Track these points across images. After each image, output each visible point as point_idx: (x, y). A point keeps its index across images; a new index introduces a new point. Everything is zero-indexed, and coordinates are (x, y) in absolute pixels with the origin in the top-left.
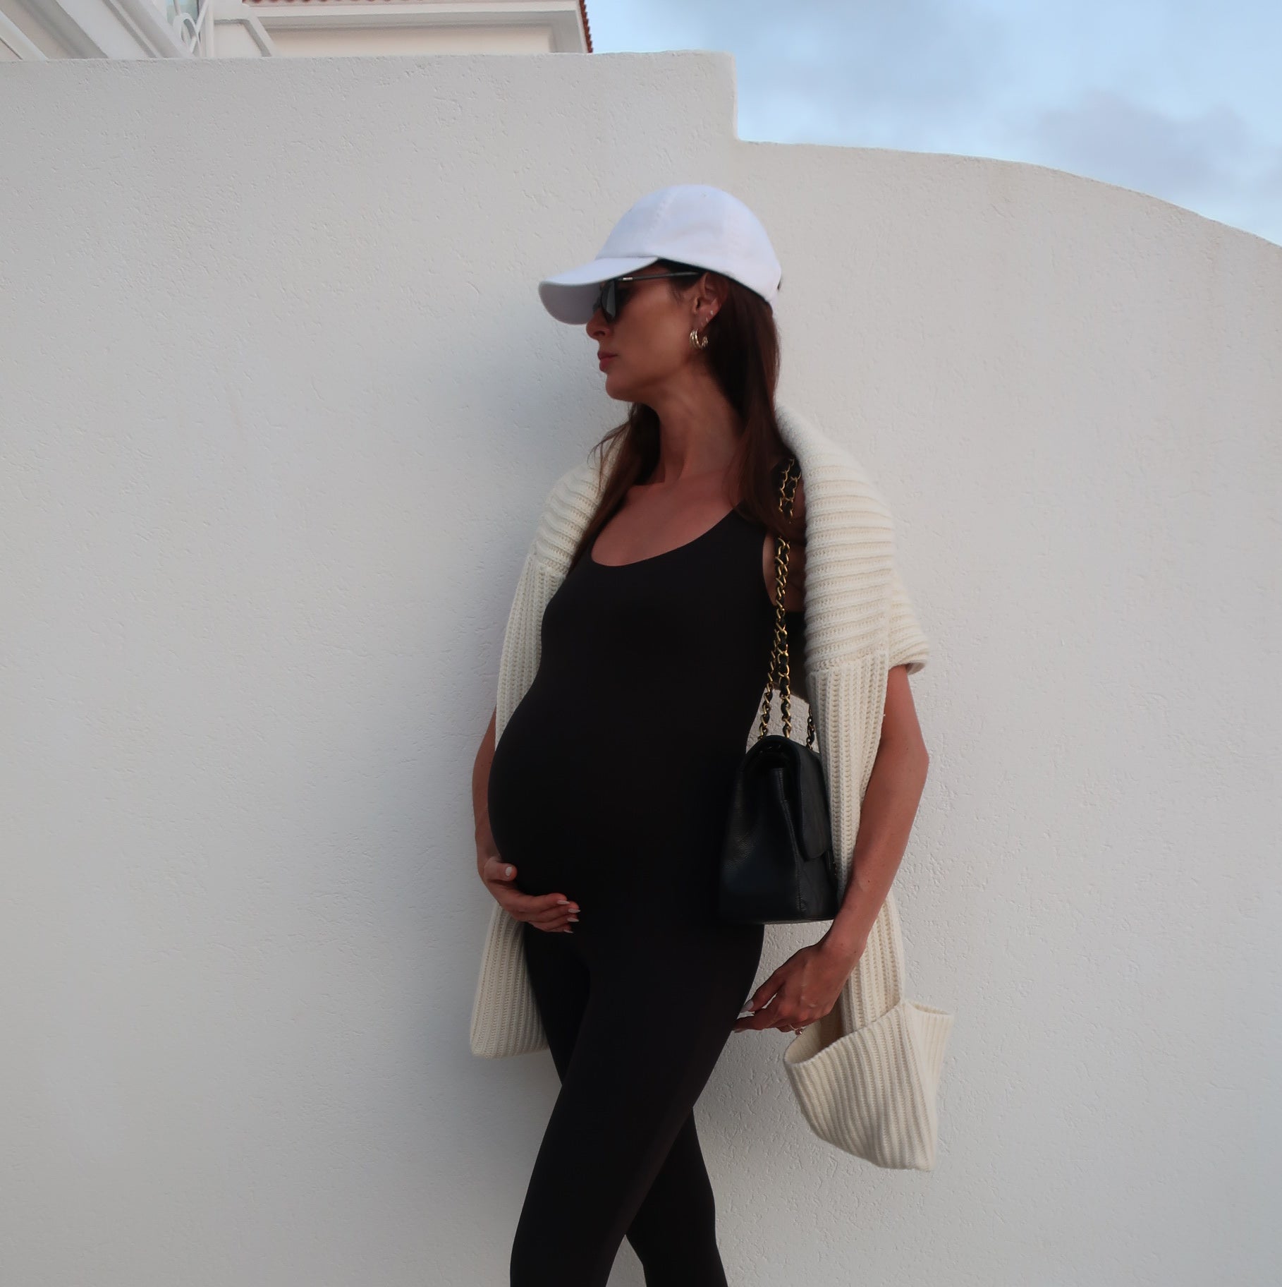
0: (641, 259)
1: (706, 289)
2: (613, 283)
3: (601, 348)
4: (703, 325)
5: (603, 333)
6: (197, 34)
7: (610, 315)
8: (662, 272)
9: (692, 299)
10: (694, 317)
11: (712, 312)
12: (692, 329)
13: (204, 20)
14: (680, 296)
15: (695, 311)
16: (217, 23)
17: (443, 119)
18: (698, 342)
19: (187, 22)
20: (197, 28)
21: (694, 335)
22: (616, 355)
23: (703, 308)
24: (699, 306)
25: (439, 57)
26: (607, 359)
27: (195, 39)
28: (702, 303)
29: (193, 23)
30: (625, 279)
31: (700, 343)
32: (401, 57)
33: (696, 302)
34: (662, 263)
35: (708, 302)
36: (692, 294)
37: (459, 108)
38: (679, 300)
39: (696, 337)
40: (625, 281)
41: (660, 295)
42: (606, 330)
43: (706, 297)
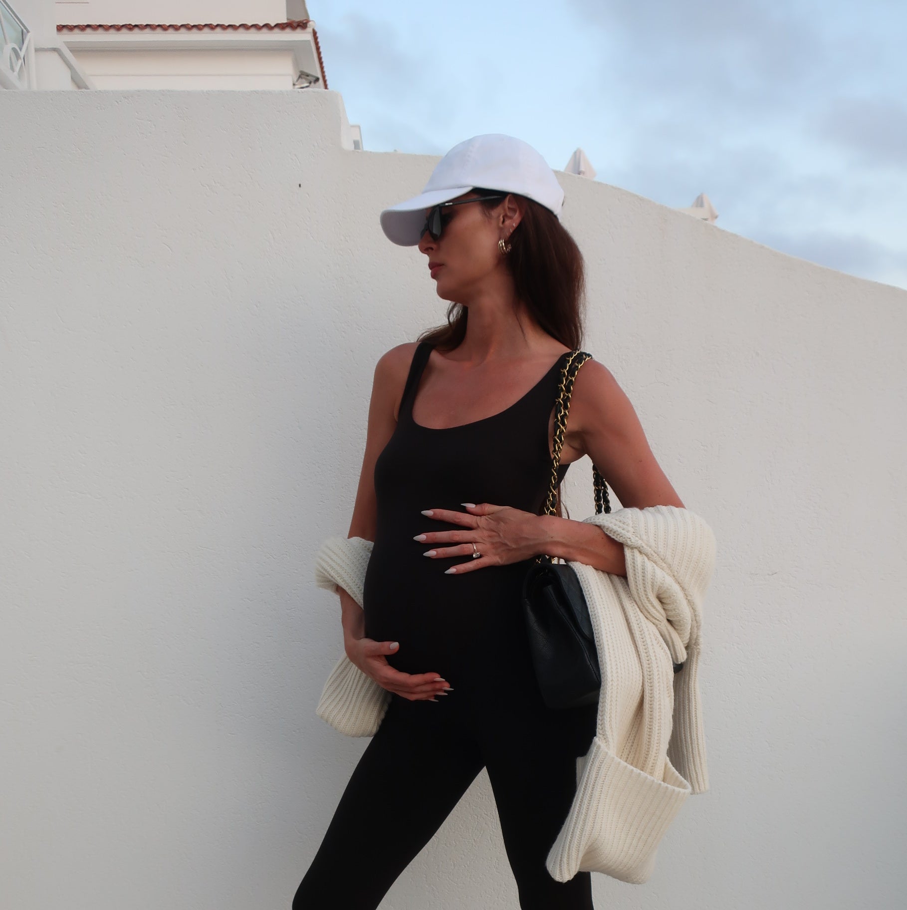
0: (459, 189)
1: (509, 208)
2: (438, 209)
3: (430, 260)
4: (508, 234)
5: (432, 249)
6: (22, 58)
7: (436, 235)
8: (475, 197)
9: (499, 216)
10: (501, 230)
11: (514, 225)
12: (500, 239)
13: (27, 48)
14: (489, 214)
15: (501, 225)
16: (37, 50)
17: (142, 133)
18: (505, 248)
19: (14, 49)
20: (22, 54)
21: (502, 243)
22: (443, 265)
23: (508, 222)
24: (503, 222)
25: (139, 91)
26: (436, 269)
27: (21, 61)
28: (506, 219)
29: (19, 50)
30: (447, 204)
31: (506, 249)
32: (112, 91)
33: (502, 219)
34: (477, 191)
35: (511, 218)
36: (497, 212)
37: (153, 126)
38: (489, 217)
39: (503, 244)
40: (447, 206)
41: (473, 216)
42: (434, 246)
43: (509, 214)
